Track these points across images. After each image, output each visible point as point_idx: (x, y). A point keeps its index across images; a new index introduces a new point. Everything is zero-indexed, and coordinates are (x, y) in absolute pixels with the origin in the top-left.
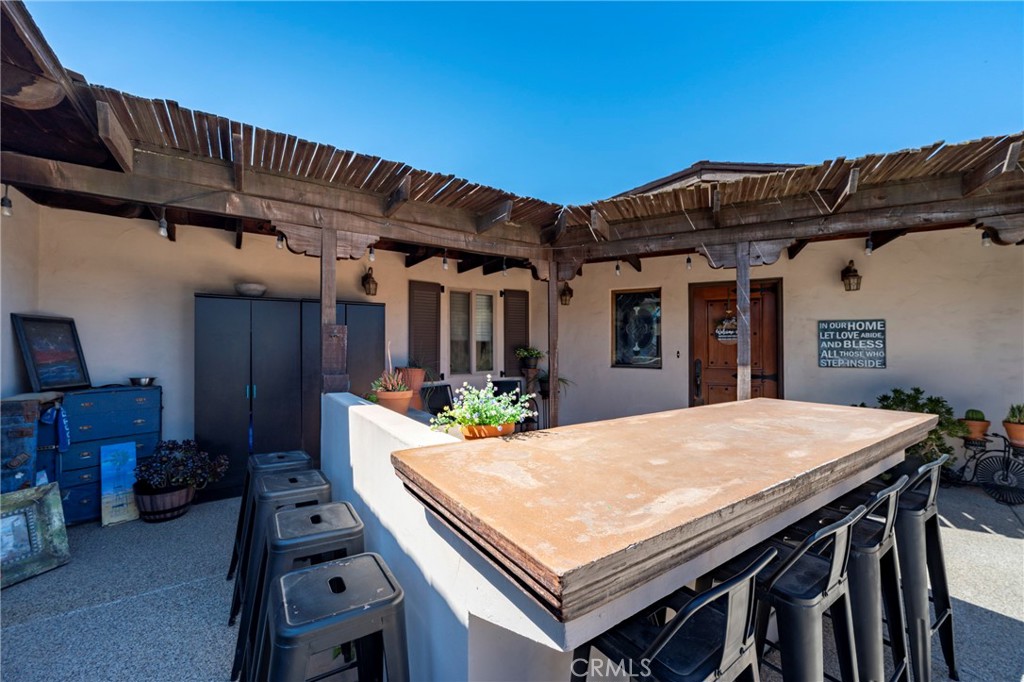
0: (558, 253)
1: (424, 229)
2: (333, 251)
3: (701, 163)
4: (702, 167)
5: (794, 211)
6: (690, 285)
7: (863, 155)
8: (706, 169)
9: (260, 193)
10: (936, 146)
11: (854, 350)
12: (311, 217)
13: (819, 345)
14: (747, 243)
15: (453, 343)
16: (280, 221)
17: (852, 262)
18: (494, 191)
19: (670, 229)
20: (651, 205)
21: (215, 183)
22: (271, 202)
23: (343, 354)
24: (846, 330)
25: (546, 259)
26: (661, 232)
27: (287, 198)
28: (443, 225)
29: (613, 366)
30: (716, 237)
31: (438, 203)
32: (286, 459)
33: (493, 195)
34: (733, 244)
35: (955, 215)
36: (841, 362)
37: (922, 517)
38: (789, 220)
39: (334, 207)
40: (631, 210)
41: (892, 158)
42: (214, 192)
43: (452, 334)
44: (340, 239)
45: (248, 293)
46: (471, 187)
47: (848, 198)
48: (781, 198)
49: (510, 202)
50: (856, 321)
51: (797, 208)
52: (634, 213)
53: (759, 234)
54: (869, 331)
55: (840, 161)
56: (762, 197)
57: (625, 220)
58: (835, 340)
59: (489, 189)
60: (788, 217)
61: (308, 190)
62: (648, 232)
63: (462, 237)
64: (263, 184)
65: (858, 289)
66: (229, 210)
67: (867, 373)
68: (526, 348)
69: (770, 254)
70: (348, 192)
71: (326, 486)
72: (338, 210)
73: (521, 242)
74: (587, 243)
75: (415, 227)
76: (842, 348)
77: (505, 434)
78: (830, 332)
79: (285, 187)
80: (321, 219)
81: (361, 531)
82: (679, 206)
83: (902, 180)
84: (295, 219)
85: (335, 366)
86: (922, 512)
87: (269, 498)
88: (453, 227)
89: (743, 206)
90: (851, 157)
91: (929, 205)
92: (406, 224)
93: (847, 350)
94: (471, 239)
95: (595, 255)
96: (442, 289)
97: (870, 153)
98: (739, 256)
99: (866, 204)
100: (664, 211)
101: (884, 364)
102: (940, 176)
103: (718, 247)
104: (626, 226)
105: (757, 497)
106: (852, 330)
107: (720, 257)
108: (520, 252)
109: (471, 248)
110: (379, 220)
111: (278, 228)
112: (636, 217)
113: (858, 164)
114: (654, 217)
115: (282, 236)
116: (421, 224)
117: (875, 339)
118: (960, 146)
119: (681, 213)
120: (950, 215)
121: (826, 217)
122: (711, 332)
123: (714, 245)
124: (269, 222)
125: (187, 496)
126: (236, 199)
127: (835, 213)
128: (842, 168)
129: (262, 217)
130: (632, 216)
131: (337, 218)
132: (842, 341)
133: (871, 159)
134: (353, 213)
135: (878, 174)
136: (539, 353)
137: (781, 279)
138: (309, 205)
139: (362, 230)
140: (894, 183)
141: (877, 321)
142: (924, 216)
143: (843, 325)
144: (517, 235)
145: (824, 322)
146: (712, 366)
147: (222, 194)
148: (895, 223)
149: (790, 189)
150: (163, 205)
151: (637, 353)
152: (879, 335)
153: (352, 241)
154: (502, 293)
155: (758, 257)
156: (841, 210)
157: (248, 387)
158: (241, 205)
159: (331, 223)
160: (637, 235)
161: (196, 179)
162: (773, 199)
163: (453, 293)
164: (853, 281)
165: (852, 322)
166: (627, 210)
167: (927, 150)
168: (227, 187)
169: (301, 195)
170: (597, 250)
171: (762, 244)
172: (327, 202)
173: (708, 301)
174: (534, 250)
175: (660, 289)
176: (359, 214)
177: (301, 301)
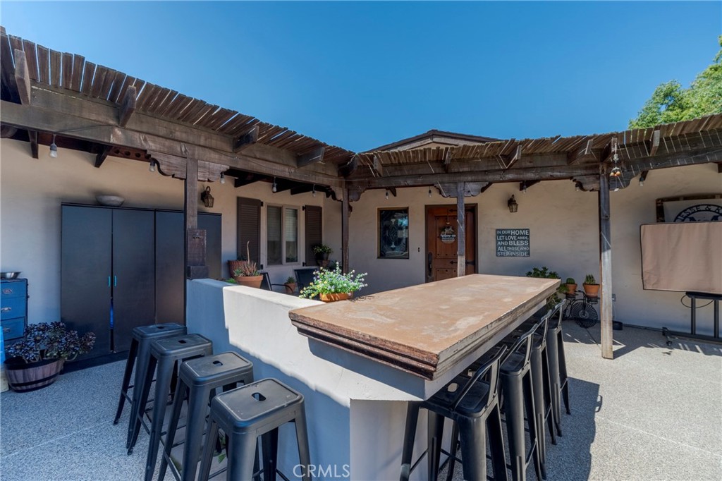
0: (349, 183)
1: (260, 162)
2: (196, 175)
3: (433, 130)
4: (433, 134)
5: (488, 166)
6: (426, 206)
7: (523, 139)
8: (435, 135)
9: (139, 129)
10: (557, 137)
11: (514, 246)
12: (179, 149)
13: (497, 243)
14: (463, 183)
15: (269, 242)
16: (154, 151)
17: (513, 196)
18: (313, 140)
19: (420, 172)
20: (410, 157)
21: (102, 118)
22: (147, 136)
23: (203, 251)
24: (510, 235)
25: (341, 187)
26: (414, 173)
27: (161, 134)
28: (274, 160)
29: (378, 258)
30: (446, 178)
31: (272, 145)
32: (165, 329)
33: (312, 143)
34: (455, 183)
35: (564, 174)
36: (508, 253)
37: (556, 331)
38: (485, 171)
39: (196, 143)
40: (397, 158)
41: (537, 141)
42: (101, 125)
43: (269, 236)
44: (200, 167)
45: (109, 203)
46: (298, 137)
47: (515, 161)
48: (481, 158)
49: (323, 148)
50: (515, 230)
51: (489, 164)
52: (399, 160)
53: (470, 178)
54: (522, 236)
55: (513, 141)
56: (471, 156)
57: (392, 165)
58: (505, 240)
59: (310, 138)
60: (485, 169)
61: (177, 129)
62: (407, 173)
63: (287, 169)
64: (142, 122)
65: (516, 211)
66: (113, 140)
67: (520, 260)
68: (320, 246)
69: (475, 190)
70: (206, 133)
71: (209, 344)
72: (200, 146)
73: (325, 174)
74: (368, 177)
75: (255, 160)
76: (508, 245)
77: (350, 298)
78: (502, 235)
79: (159, 126)
80: (186, 151)
81: (252, 368)
82: (425, 158)
83: (540, 153)
84: (166, 150)
85: (197, 259)
86: (556, 329)
87: (170, 354)
88: (281, 162)
89: (461, 161)
90: (518, 139)
91: (552, 168)
92: (249, 159)
93: (511, 246)
94: (293, 171)
95: (373, 185)
96: (262, 204)
97: (527, 138)
98: (459, 190)
99: (524, 165)
100: (416, 161)
101: (529, 254)
102: (557, 153)
103: (446, 185)
104: (393, 168)
105: (500, 319)
106: (513, 235)
107: (448, 191)
108: (324, 181)
109: (293, 177)
110: (229, 154)
111: (152, 156)
112: (399, 163)
113: (521, 143)
114: (410, 164)
115: (155, 162)
116: (259, 159)
117: (524, 240)
118: (567, 139)
119: (426, 162)
120: (562, 174)
121: (504, 170)
122: (438, 235)
123: (444, 183)
124: (146, 151)
125: (57, 367)
126: (118, 132)
127: (508, 168)
128: (513, 145)
129: (139, 146)
130: (397, 162)
131: (198, 151)
132: (508, 241)
133: (527, 141)
134: (210, 148)
135: (529, 149)
136: (330, 250)
137: (477, 204)
138: (177, 140)
139: (216, 161)
140: (536, 154)
141: (525, 230)
142: (550, 173)
143: (509, 232)
144: (323, 170)
145: (499, 230)
146: (438, 257)
147: (107, 127)
148: (537, 176)
149: (487, 153)
150: (55, 133)
151: (393, 249)
152: (526, 238)
153: (209, 169)
154: (304, 208)
155: (469, 192)
156: (512, 167)
157: (110, 278)
158: (123, 137)
159: (193, 155)
160: (400, 174)
161: (86, 115)
162: (477, 158)
163: (269, 207)
164: (514, 207)
165: (513, 230)
166: (395, 158)
167: (553, 139)
168: (111, 122)
169: (171, 133)
170: (374, 183)
171: (471, 184)
172: (191, 139)
173: (436, 217)
174: (334, 180)
175: (408, 208)
176: (215, 150)
177: (155, 210)
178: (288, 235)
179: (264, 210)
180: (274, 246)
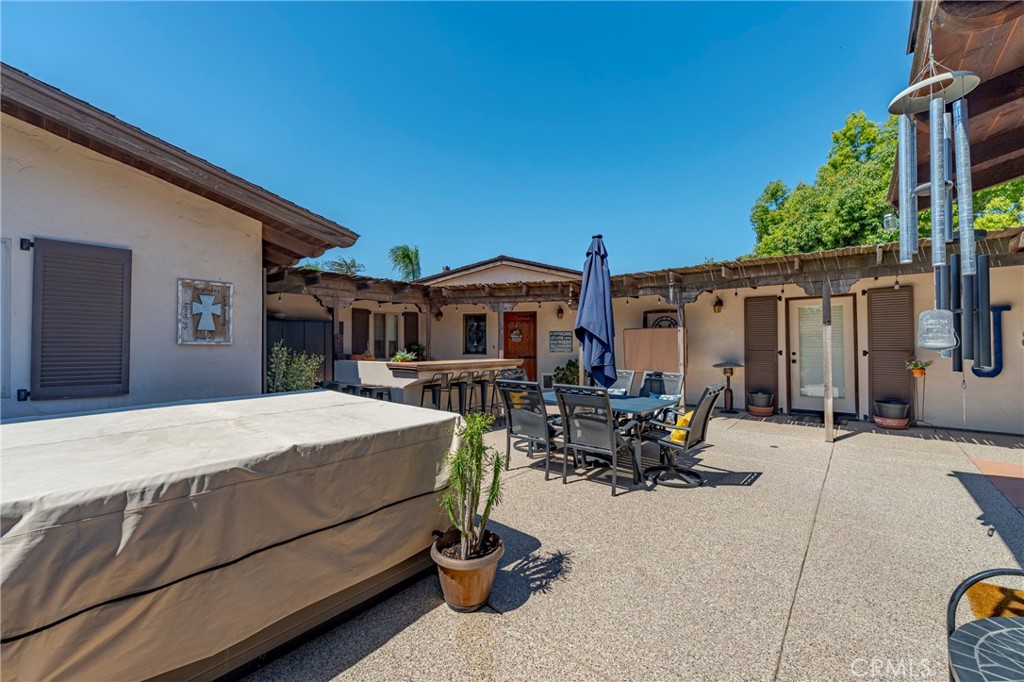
1: (372, 294)
4: (502, 258)
5: (516, 293)
8: (504, 259)
11: (562, 344)
12: (330, 293)
13: (550, 341)
14: (502, 303)
15: (375, 341)
16: (319, 295)
19: (476, 295)
21: (300, 284)
24: (559, 336)
25: (425, 303)
26: (472, 296)
28: (380, 292)
29: (464, 354)
30: (492, 300)
34: (498, 303)
36: (557, 350)
38: (515, 296)
39: (339, 288)
42: (299, 287)
43: (375, 337)
44: (340, 301)
50: (563, 332)
53: (507, 300)
54: (567, 336)
58: (555, 340)
61: (330, 283)
62: (467, 295)
63: (388, 296)
65: (562, 318)
66: (303, 292)
73: (413, 297)
75: (369, 294)
76: (558, 343)
78: (554, 336)
80: (334, 293)
88: (384, 293)
92: (365, 293)
93: (560, 344)
94: (391, 297)
95: (447, 303)
96: (370, 312)
98: (500, 308)
101: (572, 350)
103: (493, 304)
104: (459, 292)
106: (561, 336)
107: (494, 308)
108: (413, 301)
110: (355, 292)
111: (318, 298)
116: (371, 292)
119: (479, 289)
122: (509, 336)
123: (491, 303)
126: (305, 288)
129: (313, 294)
131: (340, 292)
132: (558, 340)
134: (345, 290)
137: (536, 312)
138: (330, 289)
139: (349, 296)
141: (570, 332)
143: (558, 333)
144: (412, 294)
145: (552, 332)
146: (510, 352)
147: (301, 287)
151: (475, 347)
152: (569, 338)
154: (403, 314)
156: (529, 294)
158: (307, 290)
159: (337, 295)
160: (463, 296)
161: (294, 283)
163: (376, 315)
164: (560, 315)
165: (561, 332)
168: (303, 284)
169: (327, 285)
170: (447, 301)
171: (507, 304)
172: (337, 287)
173: (508, 321)
174: (419, 300)
175: (486, 314)
176: (348, 291)
177: (304, 321)
178: (390, 336)
179: (371, 317)
180: (379, 345)
